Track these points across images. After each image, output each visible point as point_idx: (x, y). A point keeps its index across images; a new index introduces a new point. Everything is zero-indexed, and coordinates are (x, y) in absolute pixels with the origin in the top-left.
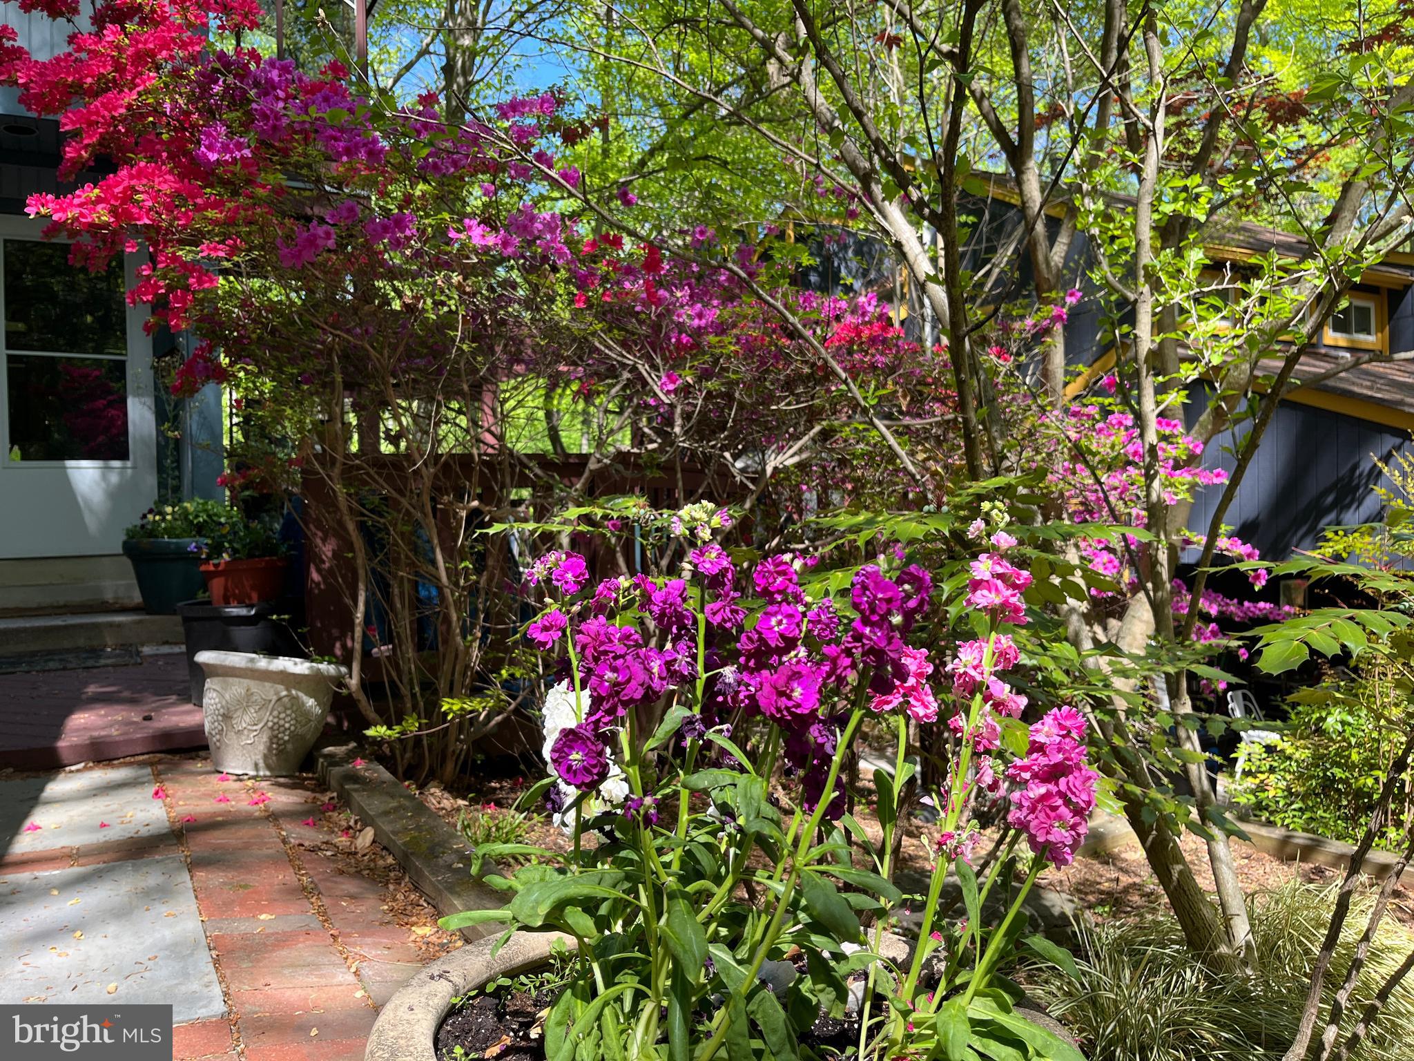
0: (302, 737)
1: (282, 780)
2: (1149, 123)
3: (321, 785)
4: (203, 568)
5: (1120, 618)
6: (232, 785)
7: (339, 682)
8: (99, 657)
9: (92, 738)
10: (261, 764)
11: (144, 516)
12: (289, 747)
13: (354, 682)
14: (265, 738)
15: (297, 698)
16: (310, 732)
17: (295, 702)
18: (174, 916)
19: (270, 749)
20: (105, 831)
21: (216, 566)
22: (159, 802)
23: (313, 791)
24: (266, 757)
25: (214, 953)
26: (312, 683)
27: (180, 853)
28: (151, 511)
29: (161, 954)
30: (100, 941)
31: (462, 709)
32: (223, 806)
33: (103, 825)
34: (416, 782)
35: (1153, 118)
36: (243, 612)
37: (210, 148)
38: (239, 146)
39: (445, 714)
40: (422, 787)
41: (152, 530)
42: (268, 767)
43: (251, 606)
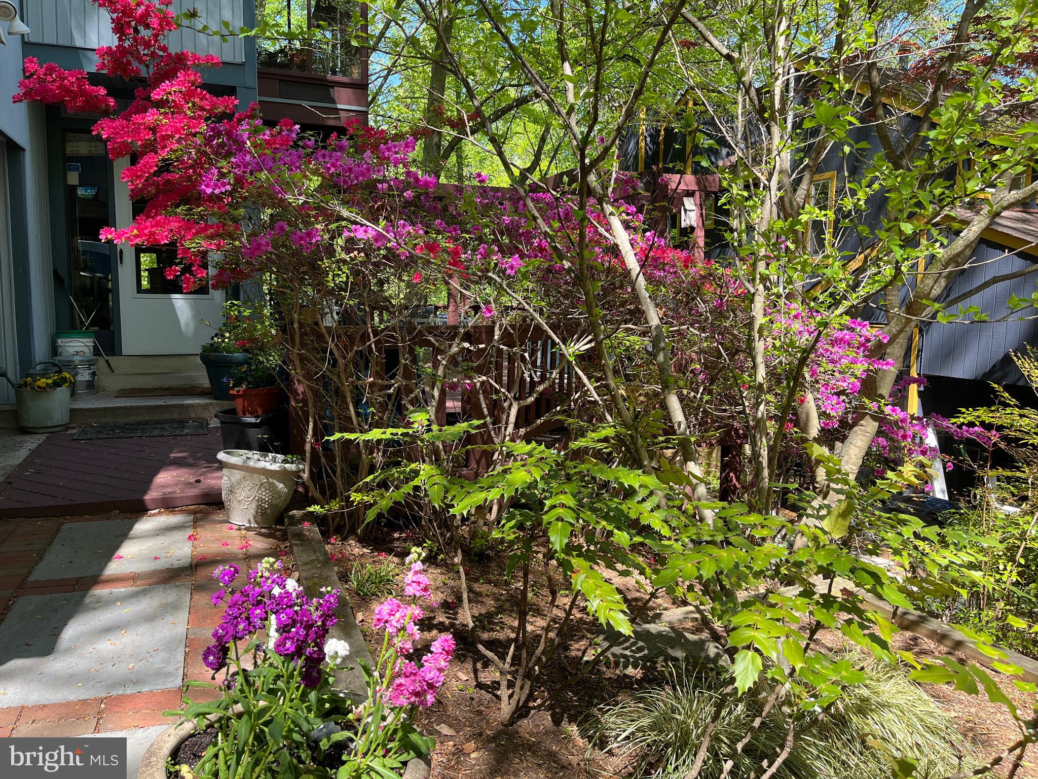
0: (276, 506)
1: (263, 530)
2: (766, 182)
3: (284, 537)
4: (231, 392)
5: (843, 442)
6: (234, 533)
7: (297, 474)
8: (184, 427)
9: (164, 494)
10: (252, 520)
11: (212, 338)
12: (269, 511)
13: (306, 476)
14: (254, 505)
15: (273, 483)
16: (281, 503)
17: (272, 487)
18: (175, 624)
19: (257, 512)
20: (158, 562)
21: (238, 391)
22: (190, 543)
23: (279, 539)
24: (255, 517)
25: (187, 649)
26: (283, 475)
27: (189, 581)
28: (216, 335)
29: (161, 648)
30: (134, 637)
31: (362, 499)
32: (224, 549)
33: (156, 558)
34: (341, 536)
35: (769, 180)
36: (253, 420)
37: (207, 186)
38: (224, 185)
39: (353, 502)
40: (344, 539)
41: (218, 347)
42: (256, 522)
43: (257, 417)
